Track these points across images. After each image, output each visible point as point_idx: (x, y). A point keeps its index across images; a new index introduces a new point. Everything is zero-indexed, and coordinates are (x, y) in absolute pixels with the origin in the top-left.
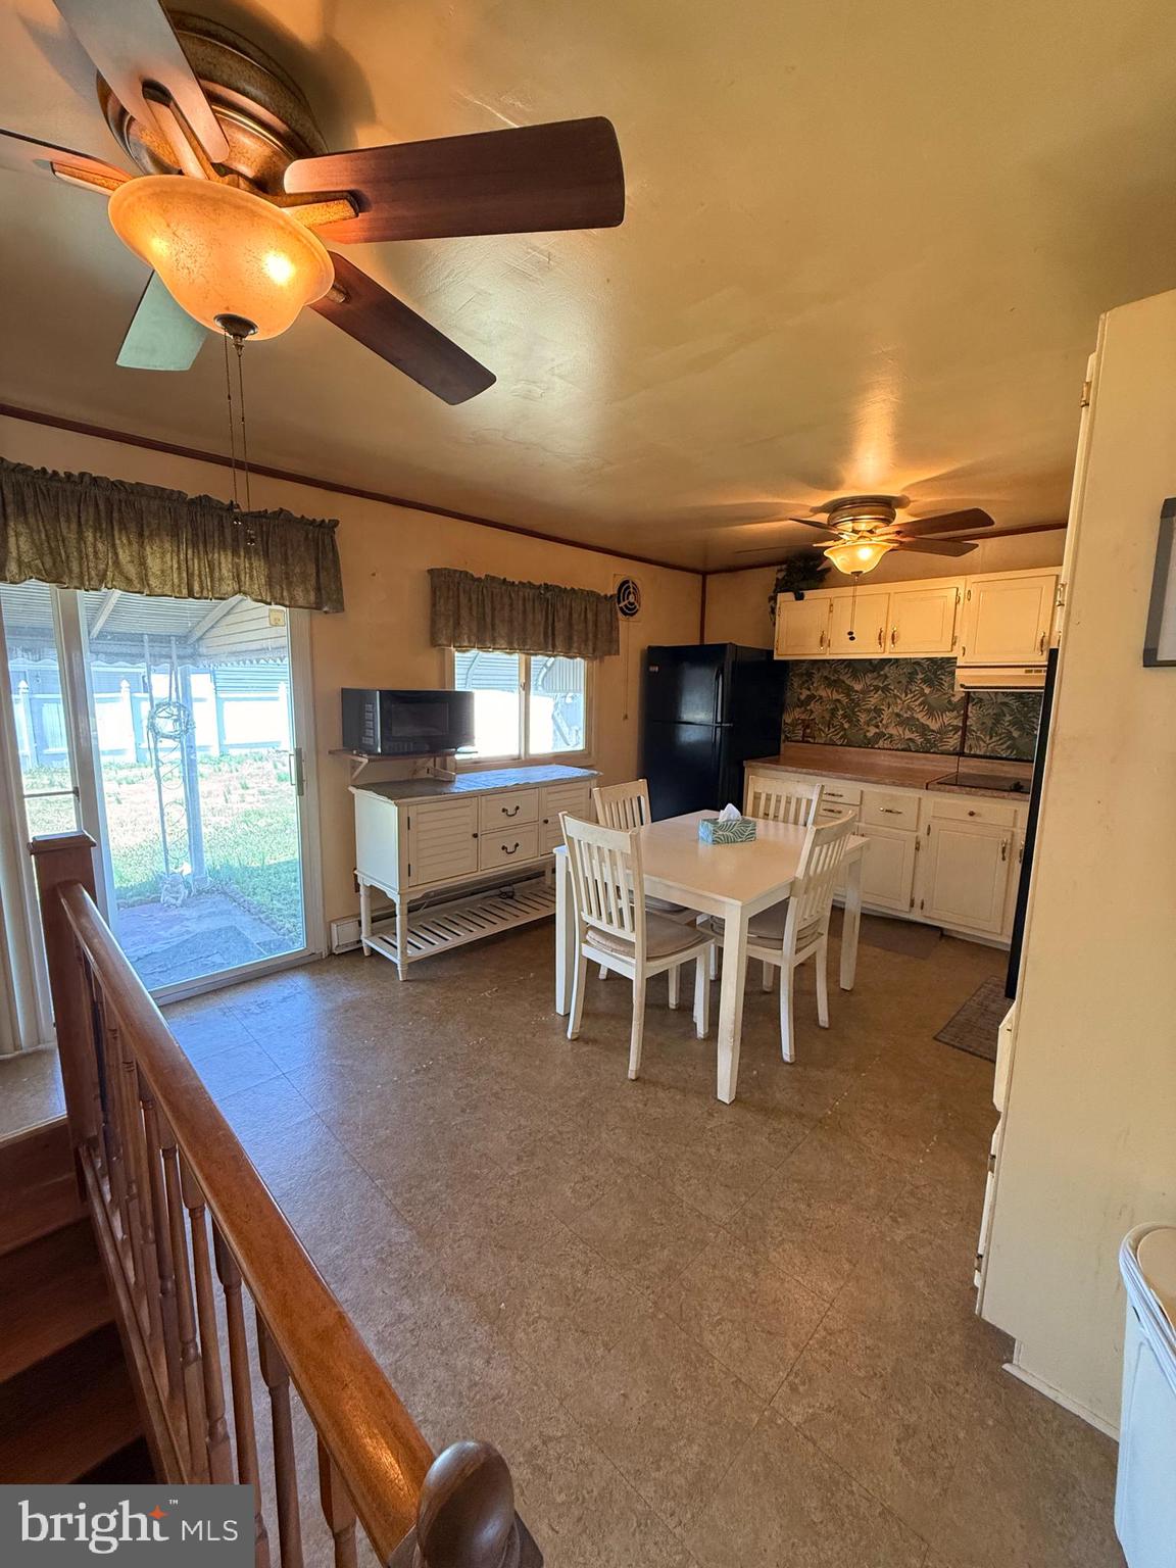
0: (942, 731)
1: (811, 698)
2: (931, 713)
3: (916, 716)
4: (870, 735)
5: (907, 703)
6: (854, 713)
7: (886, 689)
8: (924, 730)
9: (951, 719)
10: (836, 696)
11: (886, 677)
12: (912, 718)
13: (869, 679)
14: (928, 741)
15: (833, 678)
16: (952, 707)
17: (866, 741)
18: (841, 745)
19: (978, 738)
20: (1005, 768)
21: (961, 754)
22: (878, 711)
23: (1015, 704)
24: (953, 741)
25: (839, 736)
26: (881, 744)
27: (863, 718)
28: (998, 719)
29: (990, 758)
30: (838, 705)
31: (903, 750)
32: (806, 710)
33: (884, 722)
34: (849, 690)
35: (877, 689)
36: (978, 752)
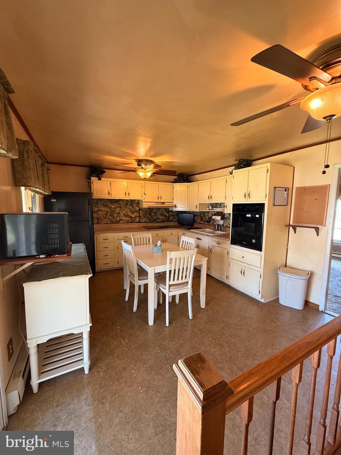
0: (135, 217)
1: (98, 210)
2: (132, 213)
3: (129, 214)
4: (118, 220)
5: (126, 211)
6: (113, 214)
7: (121, 207)
8: (131, 217)
9: (136, 214)
10: (107, 209)
11: (120, 204)
12: (128, 215)
13: (116, 204)
14: (132, 220)
15: (105, 204)
16: (137, 211)
17: (117, 222)
18: (110, 224)
19: (143, 218)
20: (149, 224)
21: (140, 222)
22: (119, 213)
23: (148, 210)
24: (138, 219)
25: (109, 221)
26: (121, 222)
27: (115, 215)
28: (146, 213)
29: (145, 222)
30: (108, 212)
31: (127, 223)
32: (97, 214)
33: (121, 216)
34: (111, 208)
35: (118, 207)
36: (143, 222)
